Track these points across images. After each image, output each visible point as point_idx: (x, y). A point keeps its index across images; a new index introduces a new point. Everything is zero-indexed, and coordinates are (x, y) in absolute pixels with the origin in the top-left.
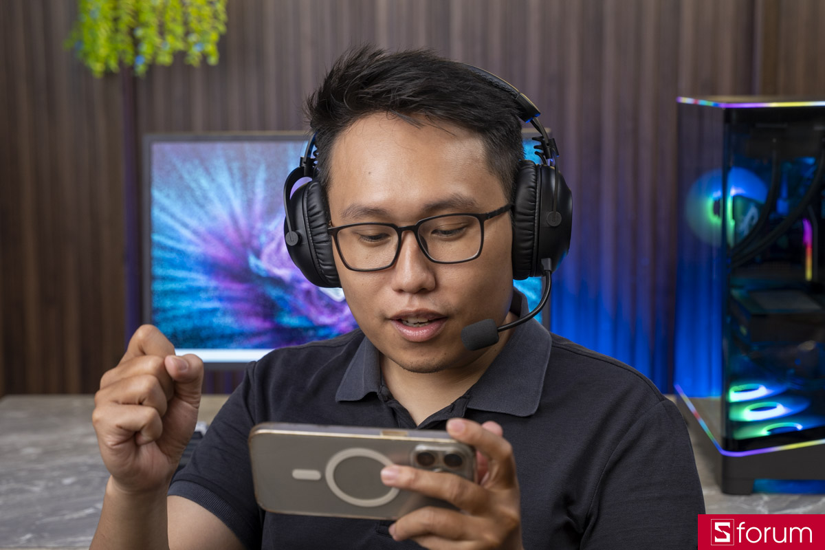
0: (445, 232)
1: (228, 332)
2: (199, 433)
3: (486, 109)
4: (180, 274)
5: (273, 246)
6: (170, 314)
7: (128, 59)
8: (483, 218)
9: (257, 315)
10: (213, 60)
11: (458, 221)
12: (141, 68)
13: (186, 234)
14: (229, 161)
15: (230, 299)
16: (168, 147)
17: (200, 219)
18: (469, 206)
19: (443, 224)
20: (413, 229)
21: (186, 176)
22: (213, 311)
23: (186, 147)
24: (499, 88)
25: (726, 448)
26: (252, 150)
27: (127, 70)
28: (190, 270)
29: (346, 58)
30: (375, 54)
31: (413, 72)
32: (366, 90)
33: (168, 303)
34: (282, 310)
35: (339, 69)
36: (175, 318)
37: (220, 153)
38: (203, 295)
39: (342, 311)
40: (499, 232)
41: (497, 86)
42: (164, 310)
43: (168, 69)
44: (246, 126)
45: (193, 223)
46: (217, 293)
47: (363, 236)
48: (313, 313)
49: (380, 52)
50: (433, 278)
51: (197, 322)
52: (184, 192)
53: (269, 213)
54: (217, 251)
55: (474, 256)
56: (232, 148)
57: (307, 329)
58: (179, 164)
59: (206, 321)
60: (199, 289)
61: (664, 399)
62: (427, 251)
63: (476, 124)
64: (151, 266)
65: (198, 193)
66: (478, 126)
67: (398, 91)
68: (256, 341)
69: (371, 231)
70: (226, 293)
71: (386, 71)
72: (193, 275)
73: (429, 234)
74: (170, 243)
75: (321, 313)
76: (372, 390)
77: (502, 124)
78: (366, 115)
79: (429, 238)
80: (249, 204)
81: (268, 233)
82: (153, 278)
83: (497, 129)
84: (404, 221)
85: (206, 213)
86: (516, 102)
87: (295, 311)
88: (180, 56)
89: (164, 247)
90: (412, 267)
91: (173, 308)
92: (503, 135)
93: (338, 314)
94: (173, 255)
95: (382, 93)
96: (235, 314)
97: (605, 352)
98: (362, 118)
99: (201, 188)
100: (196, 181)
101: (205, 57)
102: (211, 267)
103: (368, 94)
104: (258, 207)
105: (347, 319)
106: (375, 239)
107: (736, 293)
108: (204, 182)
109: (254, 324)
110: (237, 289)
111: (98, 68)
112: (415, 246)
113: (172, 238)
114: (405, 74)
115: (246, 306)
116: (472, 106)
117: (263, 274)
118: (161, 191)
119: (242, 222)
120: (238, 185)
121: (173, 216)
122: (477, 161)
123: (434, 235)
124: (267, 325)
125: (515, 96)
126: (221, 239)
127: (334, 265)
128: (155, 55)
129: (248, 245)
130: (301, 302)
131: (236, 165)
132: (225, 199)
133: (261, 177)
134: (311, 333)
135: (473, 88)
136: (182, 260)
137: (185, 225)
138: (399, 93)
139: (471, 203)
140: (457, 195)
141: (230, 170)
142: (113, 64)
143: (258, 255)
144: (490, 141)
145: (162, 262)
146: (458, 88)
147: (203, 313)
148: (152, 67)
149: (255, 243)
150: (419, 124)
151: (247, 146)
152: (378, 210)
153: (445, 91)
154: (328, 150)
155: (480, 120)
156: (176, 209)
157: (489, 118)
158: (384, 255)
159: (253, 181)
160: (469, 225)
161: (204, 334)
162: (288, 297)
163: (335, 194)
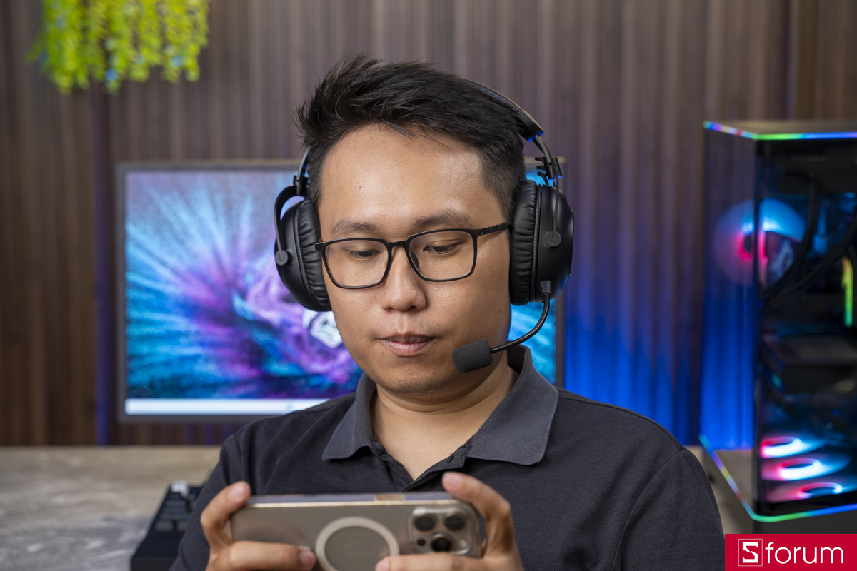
0: (439, 249)
1: (211, 380)
2: (179, 494)
3: (483, 122)
4: (158, 317)
5: (260, 286)
6: (147, 361)
7: (99, 73)
8: (476, 234)
9: (242, 362)
10: (193, 75)
11: (451, 237)
12: (113, 84)
13: (164, 272)
14: (211, 193)
15: (213, 345)
16: (143, 178)
17: (180, 257)
18: (462, 222)
19: (436, 240)
20: (404, 245)
21: (165, 210)
22: (195, 358)
23: (164, 177)
24: (499, 104)
25: (759, 511)
26: (237, 181)
27: (98, 87)
28: (168, 312)
29: (339, 69)
30: (370, 64)
31: (408, 82)
32: (358, 99)
33: (144, 349)
34: (269, 356)
35: (332, 79)
36: (152, 365)
37: (201, 184)
38: (183, 340)
39: (335, 357)
40: (493, 251)
41: (498, 102)
42: (140, 357)
43: (143, 86)
44: (230, 155)
45: (172, 260)
46: (198, 338)
47: (352, 253)
48: (305, 360)
49: (375, 62)
50: (423, 296)
51: (176, 370)
52: (162, 227)
53: (256, 250)
54: (199, 292)
55: (466, 274)
56: (215, 179)
57: (297, 378)
58: (156, 196)
59: (186, 369)
60: (179, 334)
61: (682, 449)
62: (419, 269)
63: (473, 137)
64: (125, 308)
65: (178, 228)
66: (474, 139)
67: (391, 100)
68: (242, 390)
69: (361, 247)
70: (209, 338)
71: (380, 81)
72: (173, 318)
73: (421, 251)
74: (147, 283)
75: (313, 360)
76: (364, 445)
77: (501, 139)
78: (359, 127)
79: (421, 253)
80: (234, 241)
81: (254, 272)
82: (128, 321)
83: (495, 145)
84: (394, 237)
85: (187, 250)
86: (517, 119)
87: (284, 357)
88: (156, 71)
89: (139, 288)
90: (402, 284)
91: (149, 355)
92: (502, 151)
93: (331, 361)
94: (149, 297)
95: (374, 102)
96: (219, 361)
97: (623, 402)
98: (355, 130)
99: (181, 223)
100: (175, 215)
101: (183, 72)
102: (192, 309)
103: (360, 103)
104: (244, 244)
105: (341, 366)
106: (364, 256)
107: (769, 339)
108: (184, 216)
109: (240, 371)
110: (220, 334)
111: (64, 82)
112: (405, 262)
113: (148, 277)
114: (399, 84)
115: (231, 353)
116: (468, 118)
117: (249, 317)
118: (135, 224)
119: (227, 260)
120: (222, 219)
121: (150, 254)
122: (472, 176)
123: (426, 252)
124: (253, 373)
125: (516, 112)
126: (203, 278)
127: (324, 286)
128: (128, 70)
129: (233, 284)
130: (291, 347)
131: (219, 198)
132: (207, 235)
133: (247, 210)
134: (302, 382)
135: (469, 101)
136: (160, 301)
137: (163, 263)
138: (391, 102)
139: (465, 219)
140: (450, 210)
141: (213, 202)
142: (82, 80)
143: (244, 295)
144: (487, 157)
145: (136, 303)
146: (454, 100)
147: (183, 360)
148: (125, 83)
149: (241, 283)
150: (411, 134)
151: (232, 177)
152: (368, 226)
153: (440, 101)
154: (320, 164)
155: (476, 133)
156: (154, 245)
157: (486, 131)
158: (374, 272)
159: (238, 215)
160: (461, 242)
161: (185, 382)
162: (277, 343)
163: (325, 210)
